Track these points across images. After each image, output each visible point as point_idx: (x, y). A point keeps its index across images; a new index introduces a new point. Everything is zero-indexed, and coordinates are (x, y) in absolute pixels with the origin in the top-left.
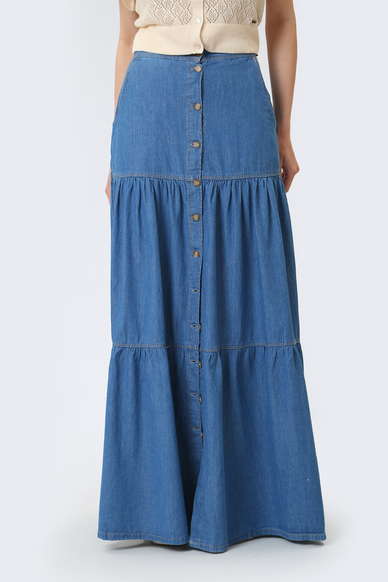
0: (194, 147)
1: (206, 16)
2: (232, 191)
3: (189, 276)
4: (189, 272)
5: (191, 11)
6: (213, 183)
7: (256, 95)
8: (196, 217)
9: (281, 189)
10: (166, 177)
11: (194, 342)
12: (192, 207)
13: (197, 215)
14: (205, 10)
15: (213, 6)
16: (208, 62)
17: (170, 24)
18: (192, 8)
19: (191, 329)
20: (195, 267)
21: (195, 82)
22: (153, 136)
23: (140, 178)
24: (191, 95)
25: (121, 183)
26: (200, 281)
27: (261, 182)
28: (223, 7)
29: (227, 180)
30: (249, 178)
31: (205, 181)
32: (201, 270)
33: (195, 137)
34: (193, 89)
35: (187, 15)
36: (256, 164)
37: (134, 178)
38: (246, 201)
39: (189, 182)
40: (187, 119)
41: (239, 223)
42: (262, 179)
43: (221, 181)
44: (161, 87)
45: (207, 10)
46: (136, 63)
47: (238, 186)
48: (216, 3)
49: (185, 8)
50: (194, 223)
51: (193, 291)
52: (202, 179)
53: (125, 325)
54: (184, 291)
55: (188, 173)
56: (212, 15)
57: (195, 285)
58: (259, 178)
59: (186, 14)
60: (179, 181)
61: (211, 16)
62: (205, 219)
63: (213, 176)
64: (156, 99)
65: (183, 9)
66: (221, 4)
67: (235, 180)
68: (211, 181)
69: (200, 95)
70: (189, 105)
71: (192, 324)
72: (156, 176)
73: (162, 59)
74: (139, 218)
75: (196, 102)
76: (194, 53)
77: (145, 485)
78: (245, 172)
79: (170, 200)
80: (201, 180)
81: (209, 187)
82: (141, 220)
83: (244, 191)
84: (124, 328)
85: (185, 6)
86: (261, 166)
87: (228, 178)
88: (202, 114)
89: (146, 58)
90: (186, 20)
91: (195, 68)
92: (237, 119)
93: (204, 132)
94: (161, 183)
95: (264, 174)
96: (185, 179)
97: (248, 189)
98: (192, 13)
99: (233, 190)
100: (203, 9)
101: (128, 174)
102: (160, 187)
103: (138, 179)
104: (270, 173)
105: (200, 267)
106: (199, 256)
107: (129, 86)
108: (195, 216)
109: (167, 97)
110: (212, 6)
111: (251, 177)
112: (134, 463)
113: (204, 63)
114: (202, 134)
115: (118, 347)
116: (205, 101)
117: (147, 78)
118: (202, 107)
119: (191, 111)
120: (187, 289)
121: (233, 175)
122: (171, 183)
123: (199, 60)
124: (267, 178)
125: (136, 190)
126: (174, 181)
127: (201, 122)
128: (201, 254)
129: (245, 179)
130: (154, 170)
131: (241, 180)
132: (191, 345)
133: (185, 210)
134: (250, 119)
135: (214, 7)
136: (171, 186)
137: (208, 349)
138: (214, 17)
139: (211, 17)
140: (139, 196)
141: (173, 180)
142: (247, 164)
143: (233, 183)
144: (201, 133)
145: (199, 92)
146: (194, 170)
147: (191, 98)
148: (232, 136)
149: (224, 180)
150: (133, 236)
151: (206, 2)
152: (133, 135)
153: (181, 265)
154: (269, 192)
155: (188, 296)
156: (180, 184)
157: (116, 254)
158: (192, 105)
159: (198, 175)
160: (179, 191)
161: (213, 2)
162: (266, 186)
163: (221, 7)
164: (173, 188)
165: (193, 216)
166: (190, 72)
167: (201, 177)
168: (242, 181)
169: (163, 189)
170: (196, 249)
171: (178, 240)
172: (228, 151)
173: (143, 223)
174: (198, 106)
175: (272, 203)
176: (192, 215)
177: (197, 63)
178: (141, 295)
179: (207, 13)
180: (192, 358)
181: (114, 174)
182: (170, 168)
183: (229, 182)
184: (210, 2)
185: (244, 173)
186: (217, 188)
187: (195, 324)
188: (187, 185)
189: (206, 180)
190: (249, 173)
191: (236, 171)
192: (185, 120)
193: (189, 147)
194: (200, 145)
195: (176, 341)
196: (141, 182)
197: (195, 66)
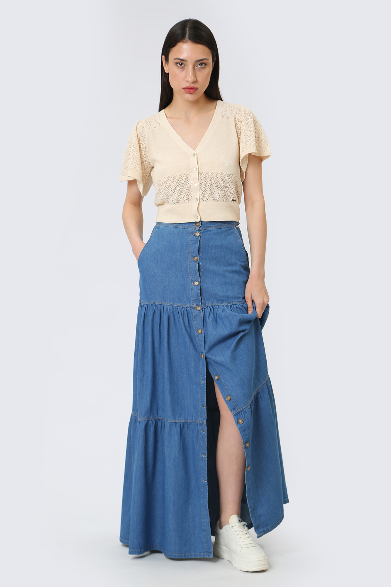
0: (195, 285)
1: (201, 197)
3: (200, 372)
4: (199, 369)
5: (191, 194)
6: (210, 307)
8: (200, 331)
10: (177, 305)
11: (203, 418)
12: (197, 325)
13: (200, 330)
16: (204, 230)
17: (177, 203)
18: (191, 192)
19: (201, 409)
20: (203, 365)
21: (195, 243)
24: (191, 252)
26: (206, 375)
33: (195, 279)
34: (193, 247)
35: (189, 197)
39: (194, 308)
40: (189, 267)
43: (216, 306)
45: (202, 193)
46: (157, 230)
49: (187, 193)
50: (198, 335)
51: (202, 382)
55: (193, 303)
57: (203, 378)
59: (187, 196)
61: (204, 197)
62: (206, 332)
63: (210, 303)
66: (210, 189)
70: (190, 258)
71: (202, 405)
73: (174, 228)
75: (195, 256)
76: (194, 221)
78: (232, 301)
79: (182, 320)
80: (202, 306)
81: (208, 310)
85: (187, 191)
87: (220, 304)
88: (199, 264)
89: (163, 227)
90: (188, 200)
91: (195, 234)
93: (202, 275)
96: (190, 306)
100: (199, 193)
101: (152, 302)
102: (173, 310)
103: (159, 305)
116: (200, 256)
118: (199, 260)
119: (191, 261)
122: (181, 309)
123: (198, 229)
125: (157, 313)
126: (183, 308)
127: (198, 268)
130: (169, 300)
132: (202, 420)
135: (206, 191)
136: (181, 311)
138: (206, 198)
144: (199, 275)
145: (197, 250)
146: (196, 300)
147: (191, 254)
149: (218, 306)
151: (201, 188)
152: (152, 276)
158: (192, 258)
159: (199, 303)
160: (187, 314)
161: (205, 188)
163: (211, 191)
164: (182, 313)
165: (197, 330)
166: (192, 236)
167: (202, 305)
169: (176, 313)
174: (196, 259)
177: (196, 230)
179: (201, 195)
180: (203, 430)
181: (141, 301)
182: (180, 299)
184: (203, 188)
186: (213, 311)
187: (204, 405)
188: (193, 310)
189: (205, 306)
192: (187, 268)
193: (192, 285)
194: (199, 284)
195: (193, 418)
196: (161, 308)
197: (195, 232)
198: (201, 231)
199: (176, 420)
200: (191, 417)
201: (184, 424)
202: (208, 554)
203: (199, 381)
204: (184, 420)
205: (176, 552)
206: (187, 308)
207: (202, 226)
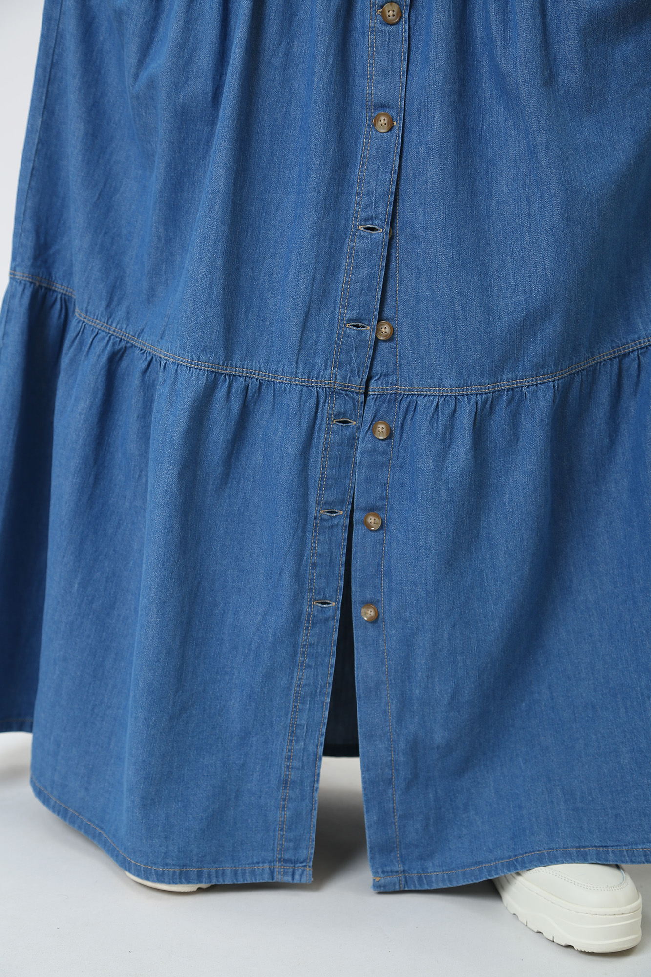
3: (352, 185)
4: (358, 173)
8: (391, 12)
11: (353, 371)
13: (395, 7)
20: (378, 158)
26: (392, 200)
50: (384, 28)
51: (362, 227)
62: (416, 21)
77: (106, 700)
106: (391, 128)
108: (390, 8)
112: (92, 637)
115: (118, 339)
120: (343, 222)
128: (399, 123)
132: (343, 377)
137: (430, 386)
150: (199, 56)
153: (334, 150)
155: (344, 242)
165: (382, 7)
170: (382, 106)
171: (331, 74)
176: (381, 4)
195: (297, 368)
199: (232, 366)
200: (290, 363)
201: (261, 384)
202: (289, 868)
203: (347, 221)
204: (263, 369)
205: (169, 861)
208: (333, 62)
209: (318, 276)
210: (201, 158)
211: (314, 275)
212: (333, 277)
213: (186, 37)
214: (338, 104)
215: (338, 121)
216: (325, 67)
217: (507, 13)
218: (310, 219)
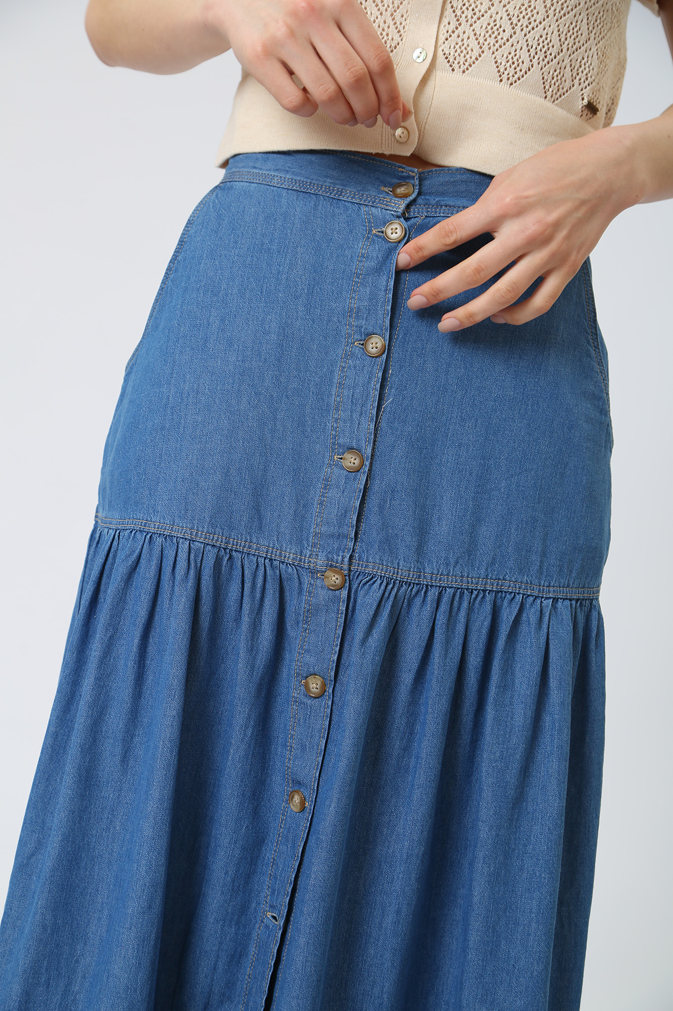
0: (342, 468)
1: (444, 47)
2: (437, 622)
3: (268, 864)
4: (269, 853)
5: (401, 24)
6: (383, 587)
7: (563, 341)
8: (315, 685)
9: (593, 642)
10: (244, 547)
12: (308, 651)
13: (319, 680)
14: (443, 30)
15: (469, 23)
16: (428, 219)
18: (405, 16)
20: (287, 840)
21: (377, 271)
22: (223, 416)
23: (166, 538)
24: (359, 308)
25: (113, 545)
26: (290, 891)
27: (533, 610)
28: (501, 30)
29: (427, 586)
30: (497, 592)
31: (360, 578)
32: (300, 855)
33: (351, 438)
34: (368, 288)
35: (387, 35)
36: (527, 551)
37: (148, 537)
38: (474, 661)
39: (313, 572)
40: (336, 379)
41: (440, 727)
42: (539, 602)
43: (410, 585)
44: (274, 271)
45: (450, 31)
46: (217, 195)
47: (459, 609)
48: (481, 14)
49: (384, 13)
50: (305, 700)
51: (269, 914)
52: (352, 568)
53: (27, 994)
54: (244, 909)
55: (314, 545)
56: (463, 48)
57: (277, 899)
58: (529, 595)
59: (383, 30)
60: (283, 563)
61: (459, 51)
62: (340, 697)
63: (387, 566)
64: (252, 305)
65: (378, 13)
66: (495, 21)
67: (452, 591)
68: (379, 582)
69: (388, 310)
70: (349, 335)
72: (213, 540)
73: (290, 191)
74: (140, 662)
75: (370, 329)
78: (486, 570)
79: (246, 619)
80: (350, 570)
82: (144, 668)
83: (475, 627)
84: (19, 1006)
85: (386, 5)
86: (541, 562)
87: (431, 578)
88: (385, 372)
89: (248, 184)
91: (384, 229)
92: (492, 403)
93: (383, 424)
94: (225, 563)
95: (549, 586)
96: (300, 560)
97: (487, 623)
98: (402, 31)
99: (441, 619)
100: (437, 25)
102: (220, 573)
104: (568, 586)
105: (300, 846)
106: (303, 809)
107: (185, 260)
108: (314, 680)
109: (284, 303)
110: (467, 21)
111: (505, 589)
113: (417, 219)
114: (376, 429)
116: (399, 333)
117: (236, 242)
118: (388, 349)
119: (352, 355)
120: (254, 905)
121: (448, 575)
122: (257, 566)
123: (403, 207)
124: (555, 600)
125: (147, 571)
126: (267, 561)
127: (377, 393)
128: (310, 807)
129: (484, 591)
130: (208, 520)
131: (472, 592)
133: (287, 656)
134: (532, 411)
135: (474, 25)
136: (255, 576)
138: (468, 56)
139: (456, 54)
140: (153, 593)
141: (265, 558)
142: (499, 547)
143: (446, 599)
144: (372, 426)
145: (384, 303)
146: (332, 536)
147: (358, 318)
148: (467, 452)
149: (417, 584)
151: (452, 7)
153: (247, 827)
154: (551, 646)
155: (253, 928)
156: (283, 572)
157: (51, 758)
158: (359, 337)
159: (341, 554)
160: (277, 595)
161: (473, 10)
162: (545, 626)
163: (495, 28)
164: (260, 583)
165: (307, 677)
166: (368, 238)
167: (351, 564)
168: (473, 596)
169: (229, 580)
170: (298, 784)
171: (249, 747)
172: (445, 497)
173: (150, 678)
174: (376, 344)
175: (553, 683)
176: (305, 675)
177: (392, 214)
178: (99, 906)
179: (447, 39)
182: (260, 519)
183: (433, 594)
184: (464, 8)
185: (483, 571)
186: (392, 607)
188: (306, 579)
189: (364, 574)
190: (501, 577)
191: (461, 561)
192: (331, 380)
193: (330, 465)
194: (362, 464)
196: (166, 552)
197: (385, 223)
198: (412, 221)
206: (283, 567)
207: (420, 201)
208: (252, 734)
209: (220, 965)
210: (103, 829)
211: (215, 964)
212: (238, 966)
213: (96, 695)
214: (255, 777)
215: (254, 795)
216: (243, 739)
217: (419, 705)
218: (215, 901)
